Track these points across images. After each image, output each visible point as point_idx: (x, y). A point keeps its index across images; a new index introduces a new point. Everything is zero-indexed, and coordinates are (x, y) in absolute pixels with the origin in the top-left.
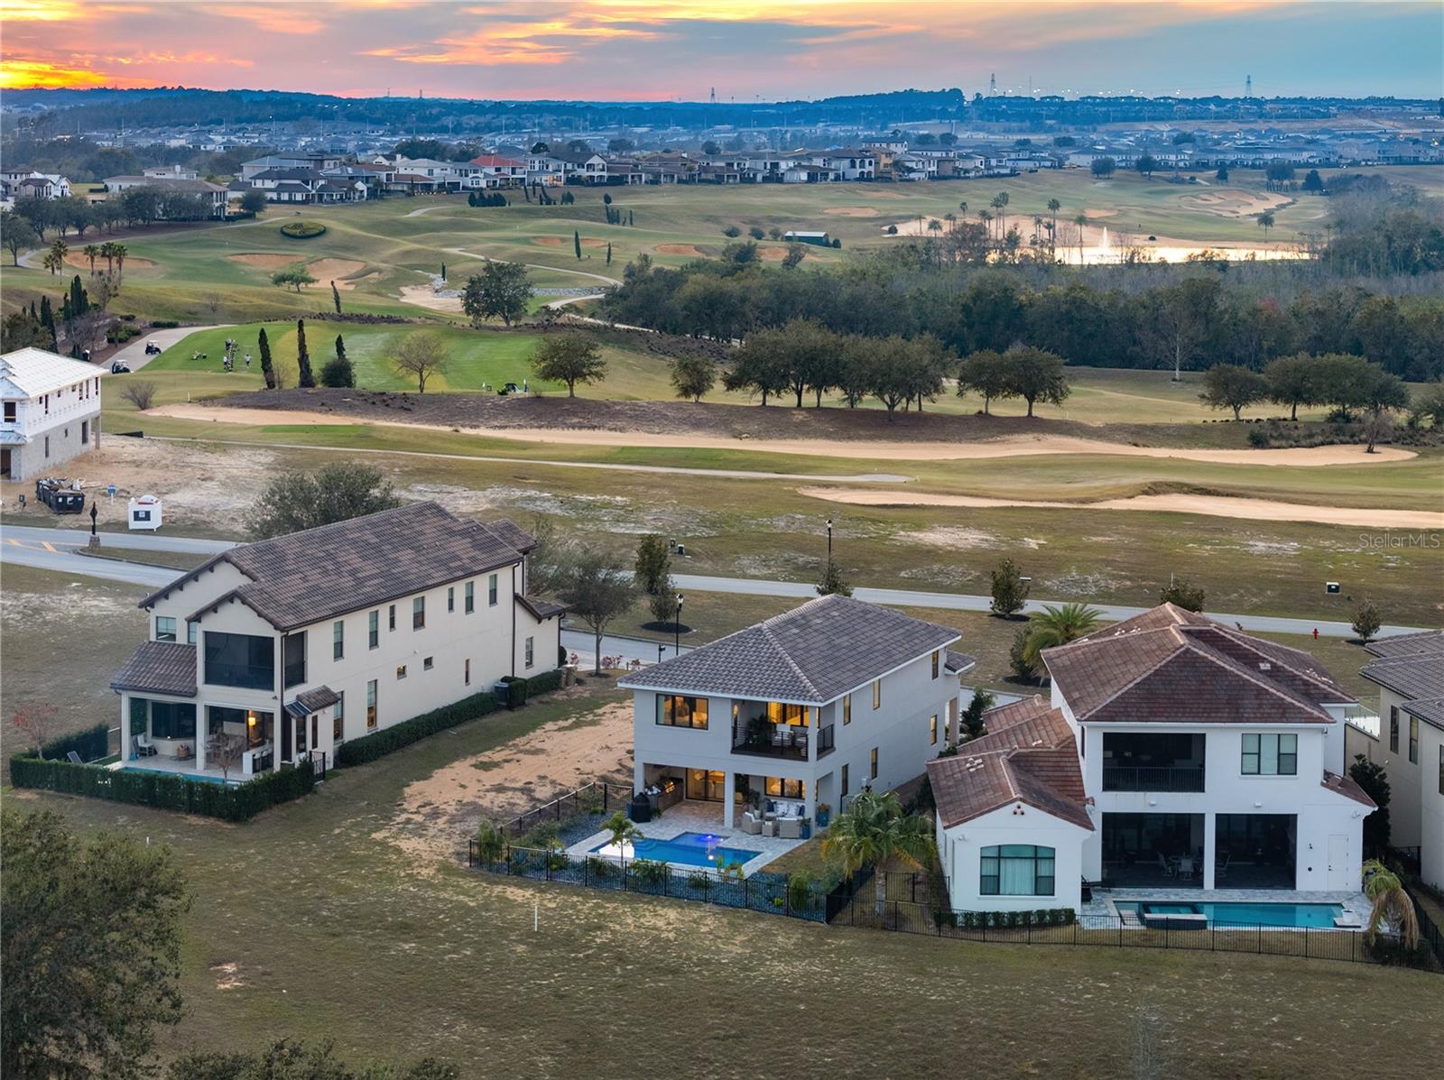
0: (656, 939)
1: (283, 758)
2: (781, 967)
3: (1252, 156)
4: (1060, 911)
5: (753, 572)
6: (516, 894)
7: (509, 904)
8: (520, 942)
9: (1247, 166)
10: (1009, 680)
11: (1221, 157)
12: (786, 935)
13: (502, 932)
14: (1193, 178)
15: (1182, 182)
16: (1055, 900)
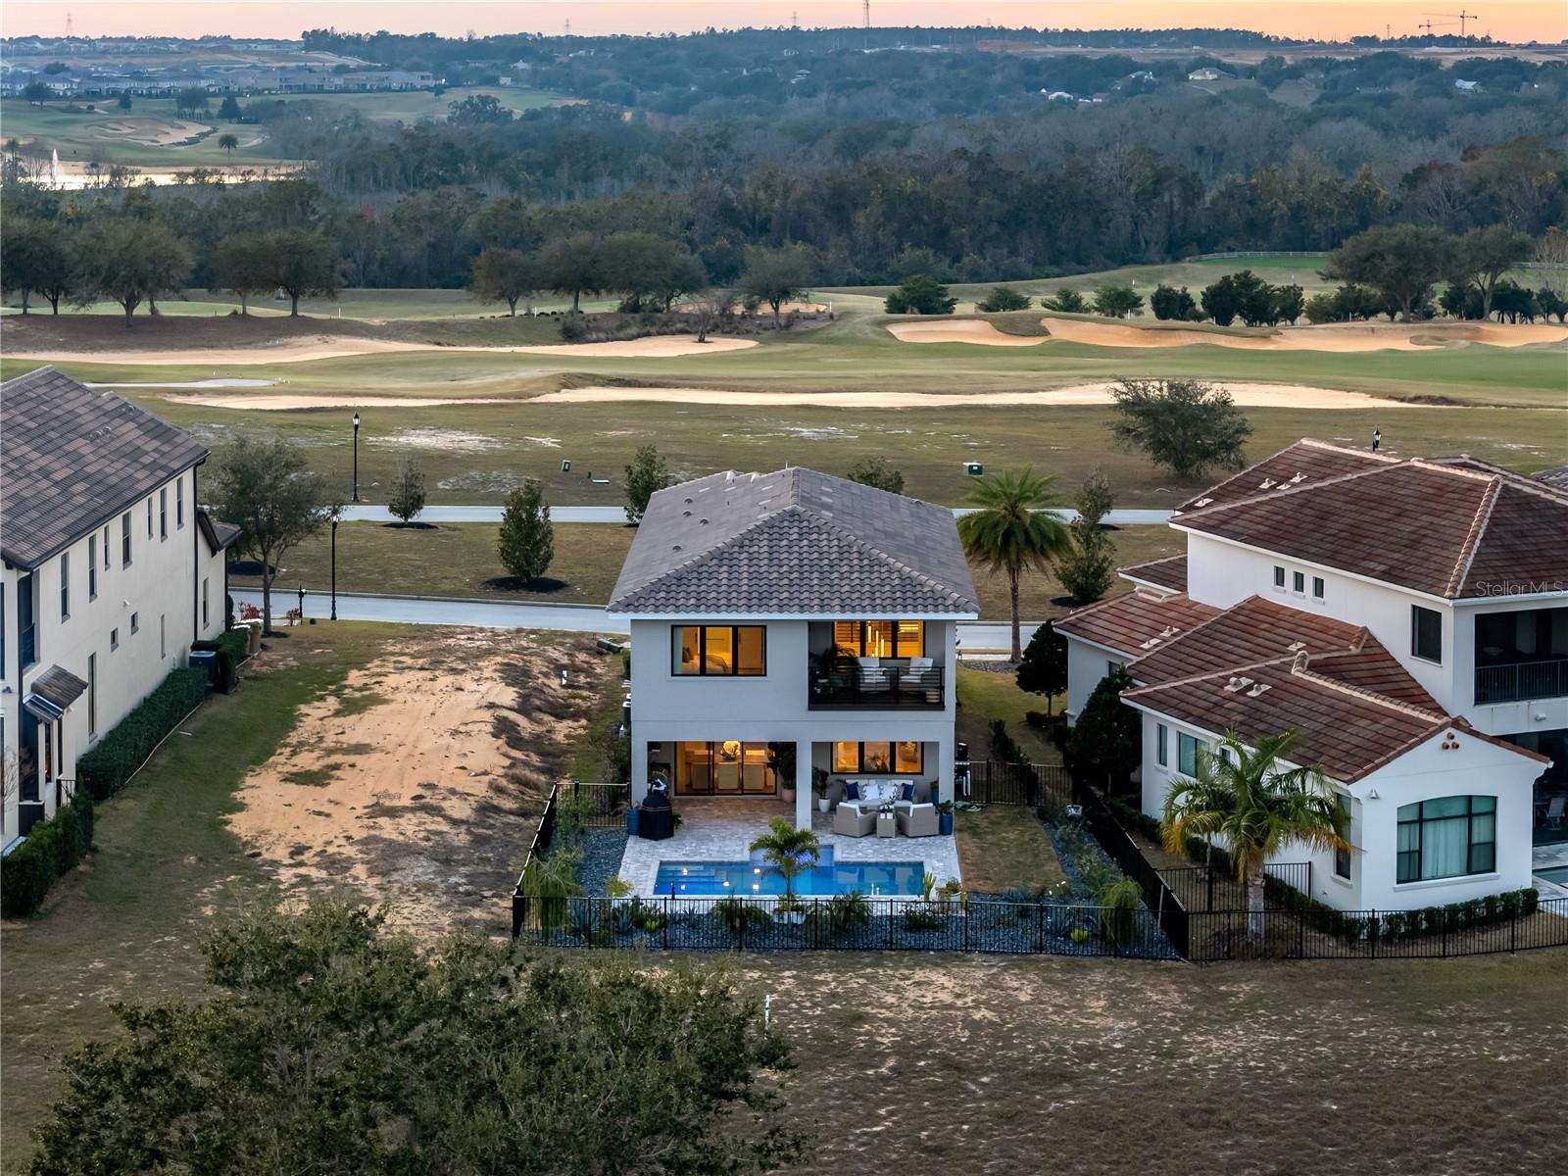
1: (23, 795)
2: (1215, 1043)
3: (147, 85)
4: (1516, 894)
9: (142, 95)
11: (112, 85)
12: (1155, 989)
14: (91, 108)
15: (79, 111)
16: (1498, 878)
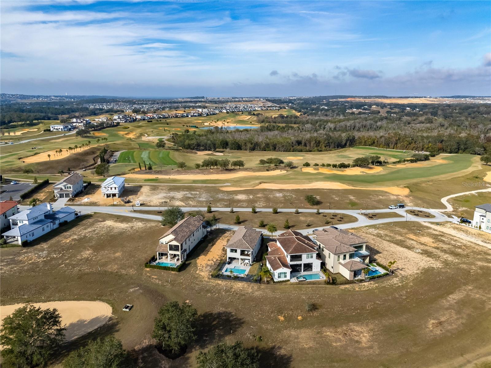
0: (240, 290)
2: (257, 293)
4: (288, 280)
5: (220, 206)
6: (220, 282)
7: (219, 285)
8: (223, 292)
10: (259, 226)
12: (256, 286)
13: (220, 290)
16: (287, 278)
